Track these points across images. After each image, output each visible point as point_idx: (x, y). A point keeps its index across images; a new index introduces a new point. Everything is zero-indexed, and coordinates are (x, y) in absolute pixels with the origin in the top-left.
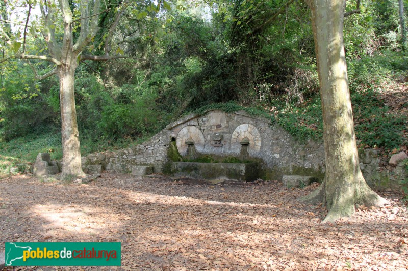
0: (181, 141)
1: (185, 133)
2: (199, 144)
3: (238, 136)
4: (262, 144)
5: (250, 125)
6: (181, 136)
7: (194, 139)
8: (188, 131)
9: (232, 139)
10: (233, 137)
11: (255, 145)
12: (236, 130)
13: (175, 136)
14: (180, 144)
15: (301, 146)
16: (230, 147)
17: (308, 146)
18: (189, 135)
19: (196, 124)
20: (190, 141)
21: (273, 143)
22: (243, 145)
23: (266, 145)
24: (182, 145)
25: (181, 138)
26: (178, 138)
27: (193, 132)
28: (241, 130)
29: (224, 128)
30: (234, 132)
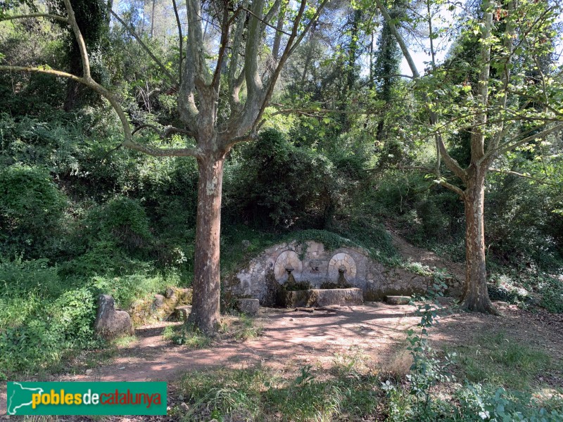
0: (279, 267)
1: (284, 258)
2: (297, 271)
3: (335, 264)
4: (357, 271)
5: (346, 255)
6: (280, 261)
7: (293, 265)
8: (288, 257)
9: (329, 266)
10: (330, 264)
11: (351, 272)
12: (333, 258)
13: (273, 262)
14: (277, 270)
15: (391, 273)
16: (327, 274)
17: (398, 274)
18: (288, 261)
19: (294, 249)
20: (290, 268)
21: (366, 271)
22: (341, 272)
23: (360, 272)
24: (280, 271)
25: (280, 264)
26: (277, 264)
27: (292, 258)
28: (338, 258)
29: (321, 255)
30: (331, 259)
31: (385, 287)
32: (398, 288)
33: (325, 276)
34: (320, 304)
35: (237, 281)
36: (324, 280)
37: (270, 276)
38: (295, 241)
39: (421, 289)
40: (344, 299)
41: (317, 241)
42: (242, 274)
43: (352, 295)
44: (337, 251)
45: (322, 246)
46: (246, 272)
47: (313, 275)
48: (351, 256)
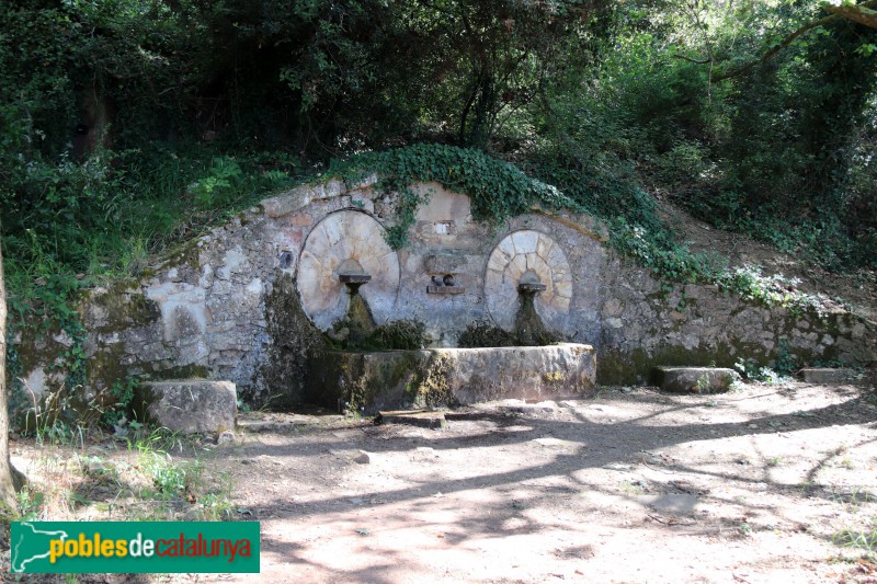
0: (316, 267)
1: (335, 237)
2: (382, 285)
3: (507, 266)
4: (573, 290)
5: (543, 237)
6: (318, 248)
7: (367, 264)
8: (347, 234)
9: (489, 273)
10: (491, 265)
11: (556, 293)
12: (501, 246)
13: (293, 248)
14: (311, 279)
15: (673, 300)
16: (482, 298)
17: (692, 301)
18: (348, 247)
19: (370, 207)
20: (353, 271)
21: (602, 291)
22: (526, 293)
23: (583, 295)
24: (318, 283)
25: (318, 257)
26: (306, 256)
27: (362, 238)
28: (517, 248)
29: (463, 235)
30: (496, 251)
31: (656, 340)
32: (691, 342)
33: (472, 307)
34: (462, 399)
35: (148, 312)
36: (470, 320)
37: (283, 300)
38: (374, 179)
39: (759, 346)
40: (538, 379)
41: (451, 183)
42: (169, 286)
43: (565, 367)
44: (514, 222)
45: (465, 204)
46: (182, 279)
47: (435, 303)
48: (558, 241)
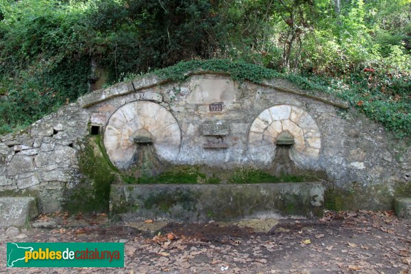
0: (116, 135)
1: (130, 117)
2: (167, 142)
3: (266, 129)
4: (322, 144)
5: (294, 108)
6: (117, 123)
7: (154, 132)
8: (139, 114)
9: (252, 134)
10: (253, 129)
11: (307, 145)
12: (262, 116)
13: (100, 124)
14: (114, 142)
16: (246, 151)
18: (140, 121)
19: (158, 98)
20: (144, 136)
21: (347, 143)
23: (331, 147)
24: (119, 144)
25: (117, 128)
26: (110, 129)
27: (151, 116)
28: (273, 116)
29: (230, 111)
30: (257, 119)
33: (240, 157)
47: (210, 155)
48: (308, 110)
